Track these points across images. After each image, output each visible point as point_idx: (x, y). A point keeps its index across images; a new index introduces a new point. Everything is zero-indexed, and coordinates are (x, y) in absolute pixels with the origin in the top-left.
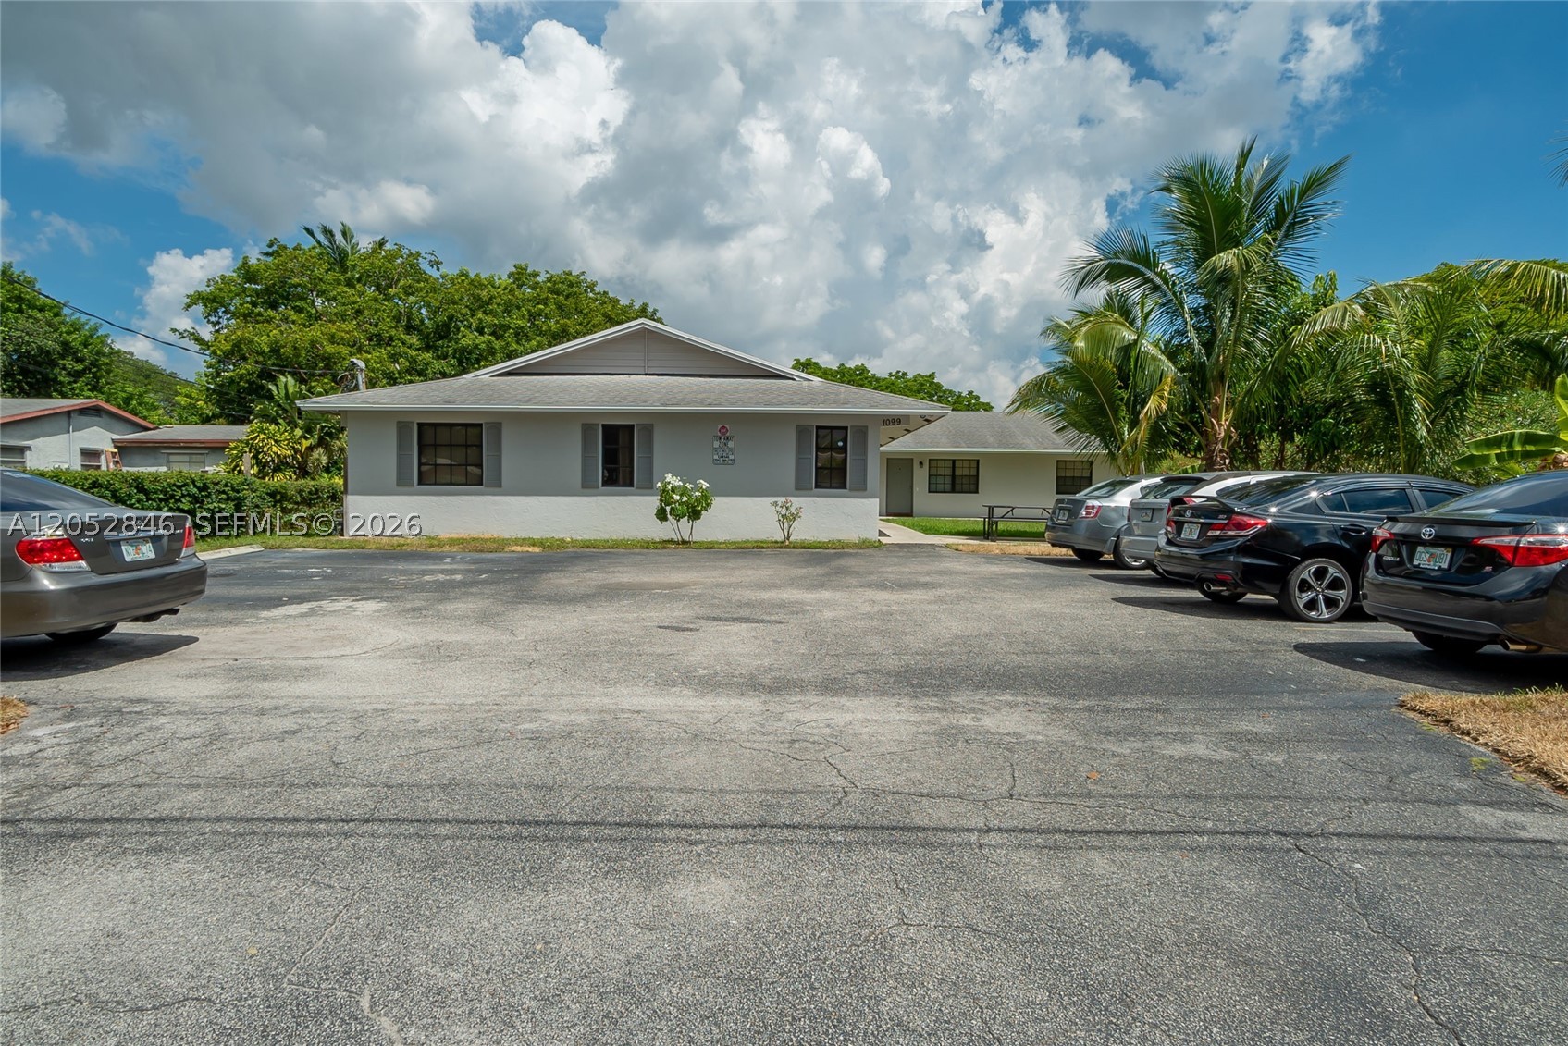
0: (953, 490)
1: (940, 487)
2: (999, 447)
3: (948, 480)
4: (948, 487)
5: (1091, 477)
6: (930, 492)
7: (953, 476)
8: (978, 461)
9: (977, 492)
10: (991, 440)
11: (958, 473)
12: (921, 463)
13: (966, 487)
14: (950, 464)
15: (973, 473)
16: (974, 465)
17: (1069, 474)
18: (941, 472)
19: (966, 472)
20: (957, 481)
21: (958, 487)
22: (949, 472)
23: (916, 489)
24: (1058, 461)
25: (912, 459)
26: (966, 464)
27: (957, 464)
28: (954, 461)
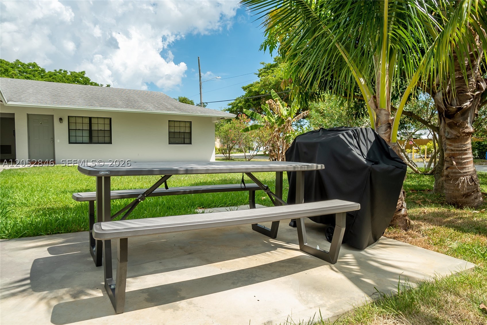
0: (91, 142)
1: (79, 139)
2: (127, 107)
3: (86, 134)
4: (87, 139)
5: (190, 133)
6: (70, 143)
7: (91, 131)
8: (110, 119)
9: (110, 143)
10: (120, 103)
11: (94, 127)
12: (61, 119)
13: (101, 139)
14: (87, 121)
15: (107, 128)
16: (107, 122)
17: (177, 130)
18: (79, 127)
19: (101, 127)
20: (94, 134)
21: (95, 139)
22: (87, 127)
23: (57, 141)
24: (169, 121)
25: (53, 116)
26: (101, 121)
27: (93, 121)
28: (90, 118)
